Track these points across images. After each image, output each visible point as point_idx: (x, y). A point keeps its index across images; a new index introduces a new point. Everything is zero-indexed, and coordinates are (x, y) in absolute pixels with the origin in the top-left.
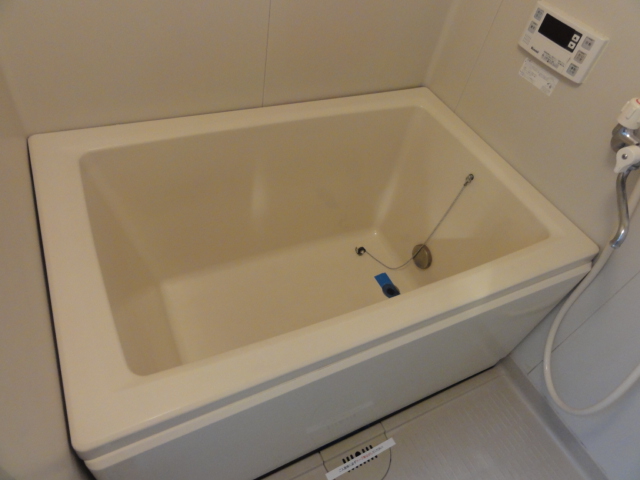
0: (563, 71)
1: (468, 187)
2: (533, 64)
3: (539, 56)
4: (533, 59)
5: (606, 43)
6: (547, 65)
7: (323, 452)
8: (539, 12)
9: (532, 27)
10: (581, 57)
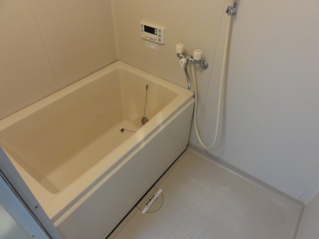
0: (157, 41)
1: (148, 90)
2: (148, 42)
3: (148, 39)
4: (147, 40)
5: (164, 29)
6: (152, 41)
7: (137, 205)
8: (142, 25)
9: (142, 30)
10: (160, 36)
